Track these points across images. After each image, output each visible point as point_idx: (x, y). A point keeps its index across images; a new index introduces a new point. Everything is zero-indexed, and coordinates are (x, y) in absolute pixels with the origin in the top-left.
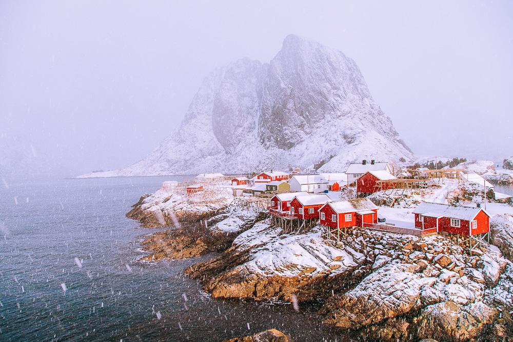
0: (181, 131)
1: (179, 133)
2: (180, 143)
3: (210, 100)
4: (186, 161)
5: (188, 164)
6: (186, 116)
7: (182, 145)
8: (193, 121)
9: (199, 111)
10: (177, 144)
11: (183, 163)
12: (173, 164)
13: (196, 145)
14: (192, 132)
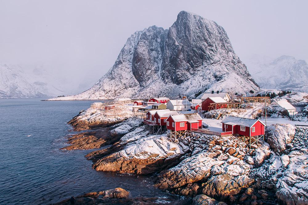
0: (113, 72)
1: (111, 73)
2: (111, 79)
3: (131, 53)
4: (115, 91)
5: (117, 93)
6: (116, 62)
7: (113, 81)
8: (120, 66)
9: (124, 60)
10: (110, 80)
11: (113, 92)
12: (107, 93)
13: (121, 81)
14: (119, 73)
